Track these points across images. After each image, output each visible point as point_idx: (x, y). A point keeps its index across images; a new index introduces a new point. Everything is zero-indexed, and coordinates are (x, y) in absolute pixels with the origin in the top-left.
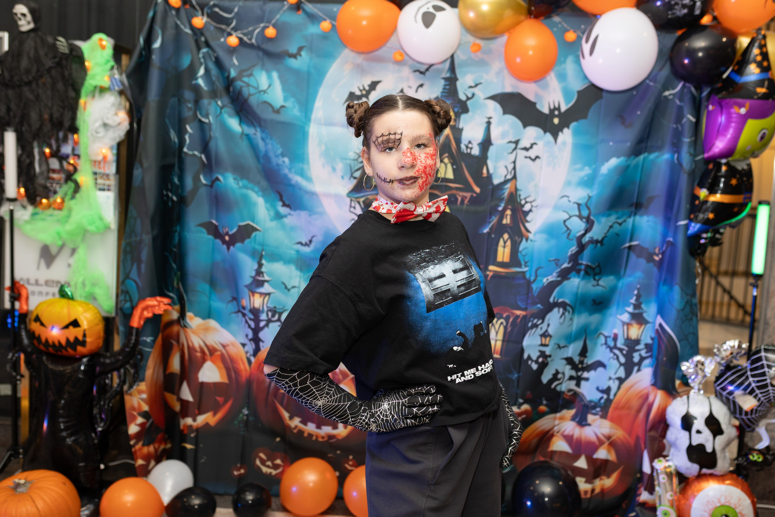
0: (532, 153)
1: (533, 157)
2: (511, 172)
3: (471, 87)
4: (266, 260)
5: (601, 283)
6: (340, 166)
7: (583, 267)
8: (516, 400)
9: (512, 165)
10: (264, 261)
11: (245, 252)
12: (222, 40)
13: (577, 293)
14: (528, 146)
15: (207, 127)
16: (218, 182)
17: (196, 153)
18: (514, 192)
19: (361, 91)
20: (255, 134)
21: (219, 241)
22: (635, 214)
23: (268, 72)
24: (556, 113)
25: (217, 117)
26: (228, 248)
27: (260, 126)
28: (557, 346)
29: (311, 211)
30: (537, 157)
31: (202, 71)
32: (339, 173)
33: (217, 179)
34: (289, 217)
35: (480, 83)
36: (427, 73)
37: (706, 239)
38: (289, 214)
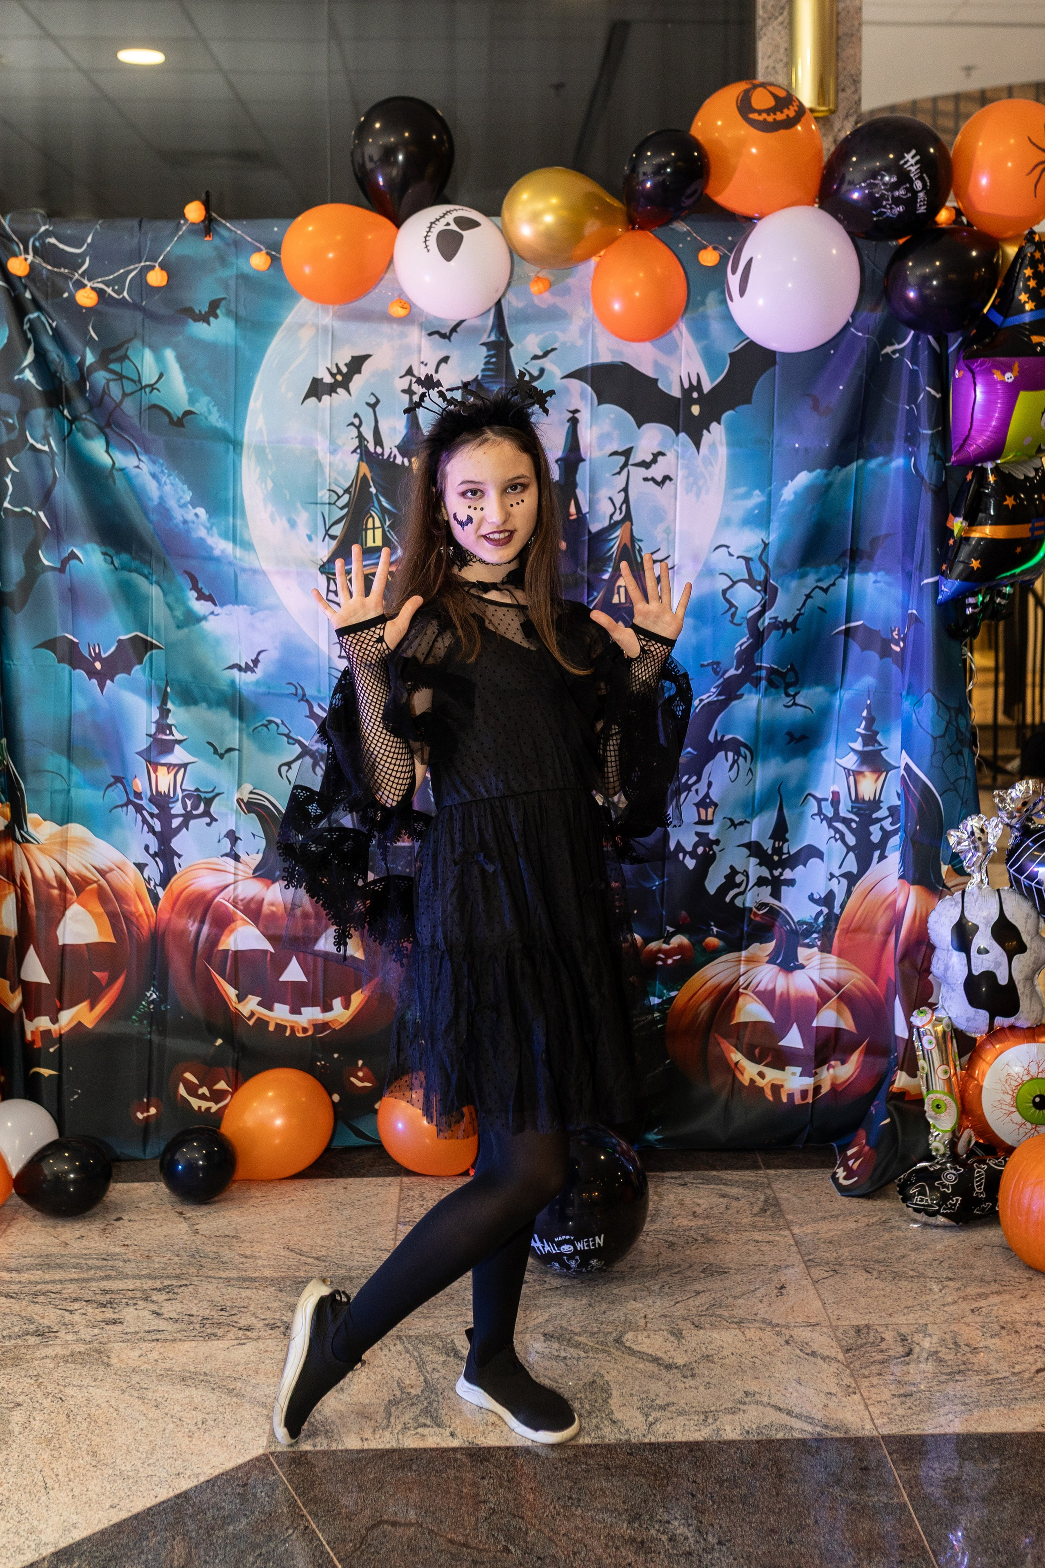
0: (657, 472)
1: (659, 479)
2: (620, 509)
3: (536, 357)
4: (173, 703)
5: (800, 700)
6: (303, 517)
7: (764, 673)
8: (662, 929)
9: (623, 494)
10: (170, 705)
11: (135, 690)
12: (66, 295)
13: (757, 723)
14: (649, 458)
15: (46, 460)
16: (73, 562)
17: (29, 510)
18: (629, 545)
19: (333, 375)
20: (138, 467)
21: (80, 673)
22: (852, 571)
23: (155, 350)
24: (695, 395)
25: (64, 440)
26: (102, 686)
27: (147, 451)
28: (729, 823)
29: (254, 606)
30: (667, 478)
31: (30, 357)
32: (303, 530)
33: (73, 556)
34: (211, 617)
35: (553, 350)
36: (454, 334)
37: (975, 606)
38: (212, 613)
